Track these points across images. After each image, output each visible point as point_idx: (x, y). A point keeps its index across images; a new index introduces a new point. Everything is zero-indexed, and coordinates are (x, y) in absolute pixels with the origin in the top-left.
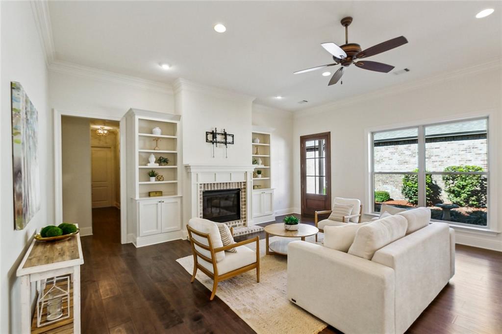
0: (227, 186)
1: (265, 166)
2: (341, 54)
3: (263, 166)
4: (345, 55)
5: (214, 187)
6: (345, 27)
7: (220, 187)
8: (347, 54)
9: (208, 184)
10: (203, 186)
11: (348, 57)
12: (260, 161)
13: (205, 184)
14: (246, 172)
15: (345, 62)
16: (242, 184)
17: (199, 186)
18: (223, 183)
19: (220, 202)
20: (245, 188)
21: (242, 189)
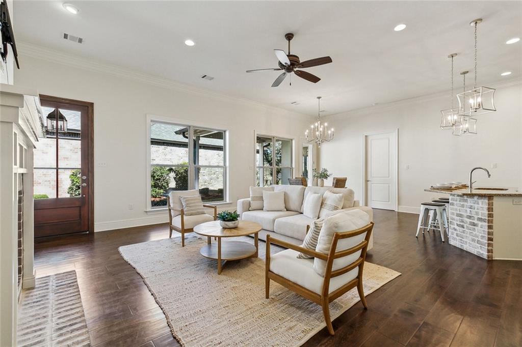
2: (286, 61)
4: (289, 63)
6: (288, 41)
8: (291, 63)
11: (291, 65)
15: (289, 69)
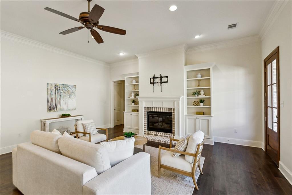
0: (160, 109)
1: (206, 96)
3: (204, 97)
5: (153, 109)
6: (88, 2)
7: (156, 110)
9: (149, 108)
10: (146, 108)
12: (202, 92)
13: (147, 108)
14: (174, 101)
16: (172, 109)
17: (143, 108)
18: (158, 108)
19: (158, 119)
20: (174, 112)
21: (172, 112)
